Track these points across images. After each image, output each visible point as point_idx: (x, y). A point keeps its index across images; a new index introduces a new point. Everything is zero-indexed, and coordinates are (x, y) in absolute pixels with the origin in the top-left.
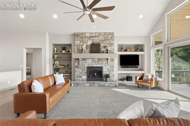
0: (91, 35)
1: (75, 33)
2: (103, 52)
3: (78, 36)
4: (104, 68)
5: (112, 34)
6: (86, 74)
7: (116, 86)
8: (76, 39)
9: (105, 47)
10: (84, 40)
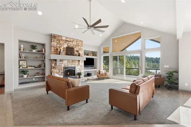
0: (67, 39)
1: (52, 34)
2: (76, 55)
3: (55, 37)
4: (77, 67)
5: (82, 42)
6: (63, 74)
7: (86, 80)
8: (53, 40)
9: (77, 51)
10: (61, 42)
